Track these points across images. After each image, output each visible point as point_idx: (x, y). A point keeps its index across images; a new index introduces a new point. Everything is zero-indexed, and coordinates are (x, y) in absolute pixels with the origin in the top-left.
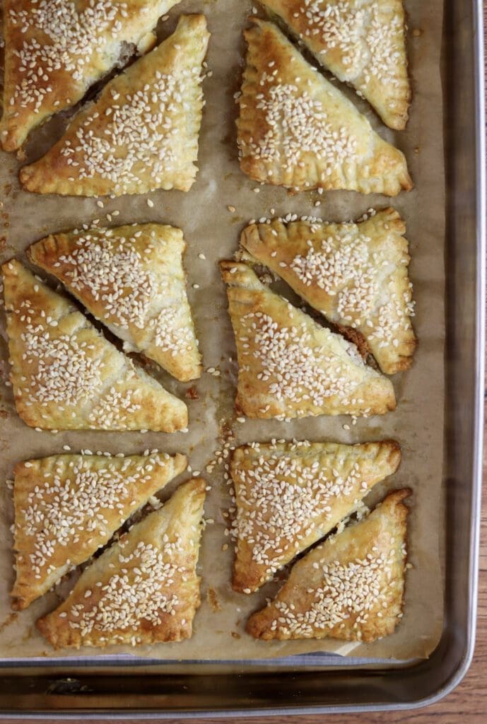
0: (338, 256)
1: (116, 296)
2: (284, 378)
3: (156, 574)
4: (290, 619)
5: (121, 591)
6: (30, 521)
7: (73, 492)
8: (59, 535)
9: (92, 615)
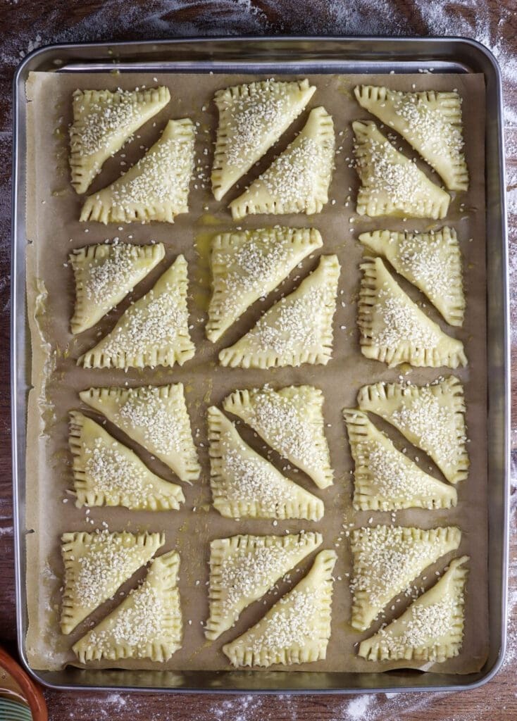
0: (421, 410)
1: (281, 437)
2: (388, 483)
3: (304, 612)
4: (389, 641)
5: (280, 623)
6: (225, 579)
7: (253, 560)
8: (244, 590)
9: (261, 641)
